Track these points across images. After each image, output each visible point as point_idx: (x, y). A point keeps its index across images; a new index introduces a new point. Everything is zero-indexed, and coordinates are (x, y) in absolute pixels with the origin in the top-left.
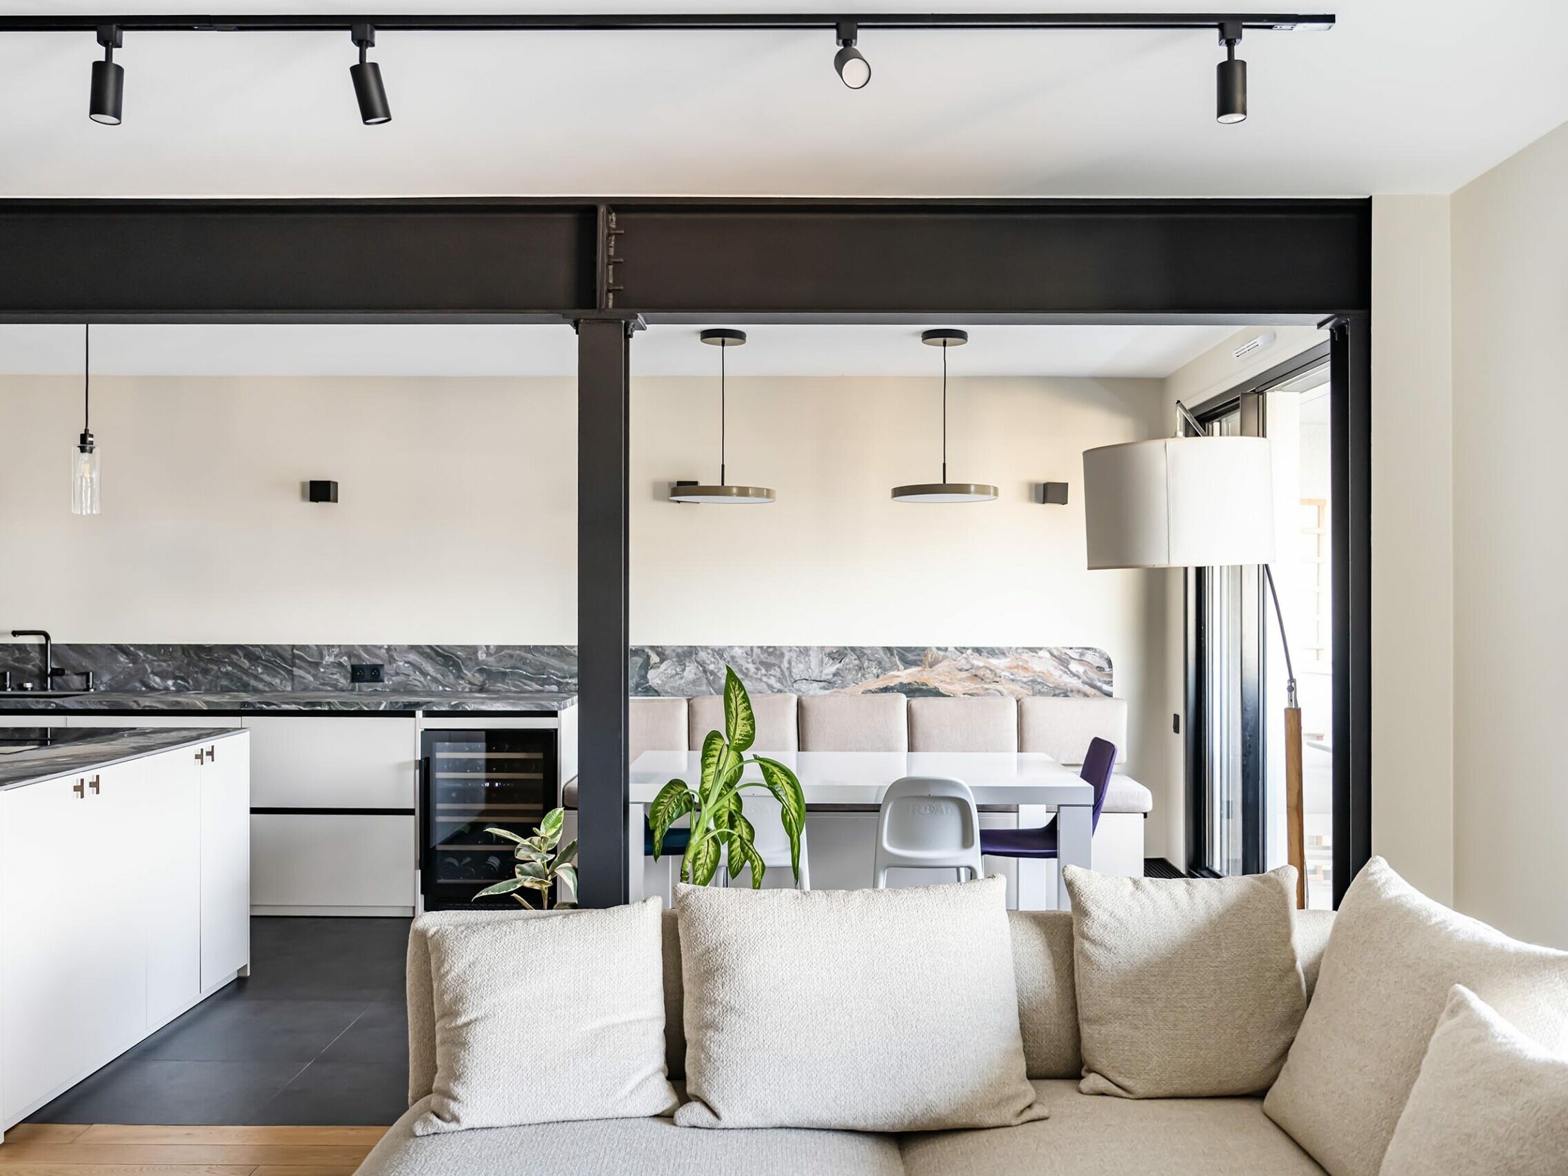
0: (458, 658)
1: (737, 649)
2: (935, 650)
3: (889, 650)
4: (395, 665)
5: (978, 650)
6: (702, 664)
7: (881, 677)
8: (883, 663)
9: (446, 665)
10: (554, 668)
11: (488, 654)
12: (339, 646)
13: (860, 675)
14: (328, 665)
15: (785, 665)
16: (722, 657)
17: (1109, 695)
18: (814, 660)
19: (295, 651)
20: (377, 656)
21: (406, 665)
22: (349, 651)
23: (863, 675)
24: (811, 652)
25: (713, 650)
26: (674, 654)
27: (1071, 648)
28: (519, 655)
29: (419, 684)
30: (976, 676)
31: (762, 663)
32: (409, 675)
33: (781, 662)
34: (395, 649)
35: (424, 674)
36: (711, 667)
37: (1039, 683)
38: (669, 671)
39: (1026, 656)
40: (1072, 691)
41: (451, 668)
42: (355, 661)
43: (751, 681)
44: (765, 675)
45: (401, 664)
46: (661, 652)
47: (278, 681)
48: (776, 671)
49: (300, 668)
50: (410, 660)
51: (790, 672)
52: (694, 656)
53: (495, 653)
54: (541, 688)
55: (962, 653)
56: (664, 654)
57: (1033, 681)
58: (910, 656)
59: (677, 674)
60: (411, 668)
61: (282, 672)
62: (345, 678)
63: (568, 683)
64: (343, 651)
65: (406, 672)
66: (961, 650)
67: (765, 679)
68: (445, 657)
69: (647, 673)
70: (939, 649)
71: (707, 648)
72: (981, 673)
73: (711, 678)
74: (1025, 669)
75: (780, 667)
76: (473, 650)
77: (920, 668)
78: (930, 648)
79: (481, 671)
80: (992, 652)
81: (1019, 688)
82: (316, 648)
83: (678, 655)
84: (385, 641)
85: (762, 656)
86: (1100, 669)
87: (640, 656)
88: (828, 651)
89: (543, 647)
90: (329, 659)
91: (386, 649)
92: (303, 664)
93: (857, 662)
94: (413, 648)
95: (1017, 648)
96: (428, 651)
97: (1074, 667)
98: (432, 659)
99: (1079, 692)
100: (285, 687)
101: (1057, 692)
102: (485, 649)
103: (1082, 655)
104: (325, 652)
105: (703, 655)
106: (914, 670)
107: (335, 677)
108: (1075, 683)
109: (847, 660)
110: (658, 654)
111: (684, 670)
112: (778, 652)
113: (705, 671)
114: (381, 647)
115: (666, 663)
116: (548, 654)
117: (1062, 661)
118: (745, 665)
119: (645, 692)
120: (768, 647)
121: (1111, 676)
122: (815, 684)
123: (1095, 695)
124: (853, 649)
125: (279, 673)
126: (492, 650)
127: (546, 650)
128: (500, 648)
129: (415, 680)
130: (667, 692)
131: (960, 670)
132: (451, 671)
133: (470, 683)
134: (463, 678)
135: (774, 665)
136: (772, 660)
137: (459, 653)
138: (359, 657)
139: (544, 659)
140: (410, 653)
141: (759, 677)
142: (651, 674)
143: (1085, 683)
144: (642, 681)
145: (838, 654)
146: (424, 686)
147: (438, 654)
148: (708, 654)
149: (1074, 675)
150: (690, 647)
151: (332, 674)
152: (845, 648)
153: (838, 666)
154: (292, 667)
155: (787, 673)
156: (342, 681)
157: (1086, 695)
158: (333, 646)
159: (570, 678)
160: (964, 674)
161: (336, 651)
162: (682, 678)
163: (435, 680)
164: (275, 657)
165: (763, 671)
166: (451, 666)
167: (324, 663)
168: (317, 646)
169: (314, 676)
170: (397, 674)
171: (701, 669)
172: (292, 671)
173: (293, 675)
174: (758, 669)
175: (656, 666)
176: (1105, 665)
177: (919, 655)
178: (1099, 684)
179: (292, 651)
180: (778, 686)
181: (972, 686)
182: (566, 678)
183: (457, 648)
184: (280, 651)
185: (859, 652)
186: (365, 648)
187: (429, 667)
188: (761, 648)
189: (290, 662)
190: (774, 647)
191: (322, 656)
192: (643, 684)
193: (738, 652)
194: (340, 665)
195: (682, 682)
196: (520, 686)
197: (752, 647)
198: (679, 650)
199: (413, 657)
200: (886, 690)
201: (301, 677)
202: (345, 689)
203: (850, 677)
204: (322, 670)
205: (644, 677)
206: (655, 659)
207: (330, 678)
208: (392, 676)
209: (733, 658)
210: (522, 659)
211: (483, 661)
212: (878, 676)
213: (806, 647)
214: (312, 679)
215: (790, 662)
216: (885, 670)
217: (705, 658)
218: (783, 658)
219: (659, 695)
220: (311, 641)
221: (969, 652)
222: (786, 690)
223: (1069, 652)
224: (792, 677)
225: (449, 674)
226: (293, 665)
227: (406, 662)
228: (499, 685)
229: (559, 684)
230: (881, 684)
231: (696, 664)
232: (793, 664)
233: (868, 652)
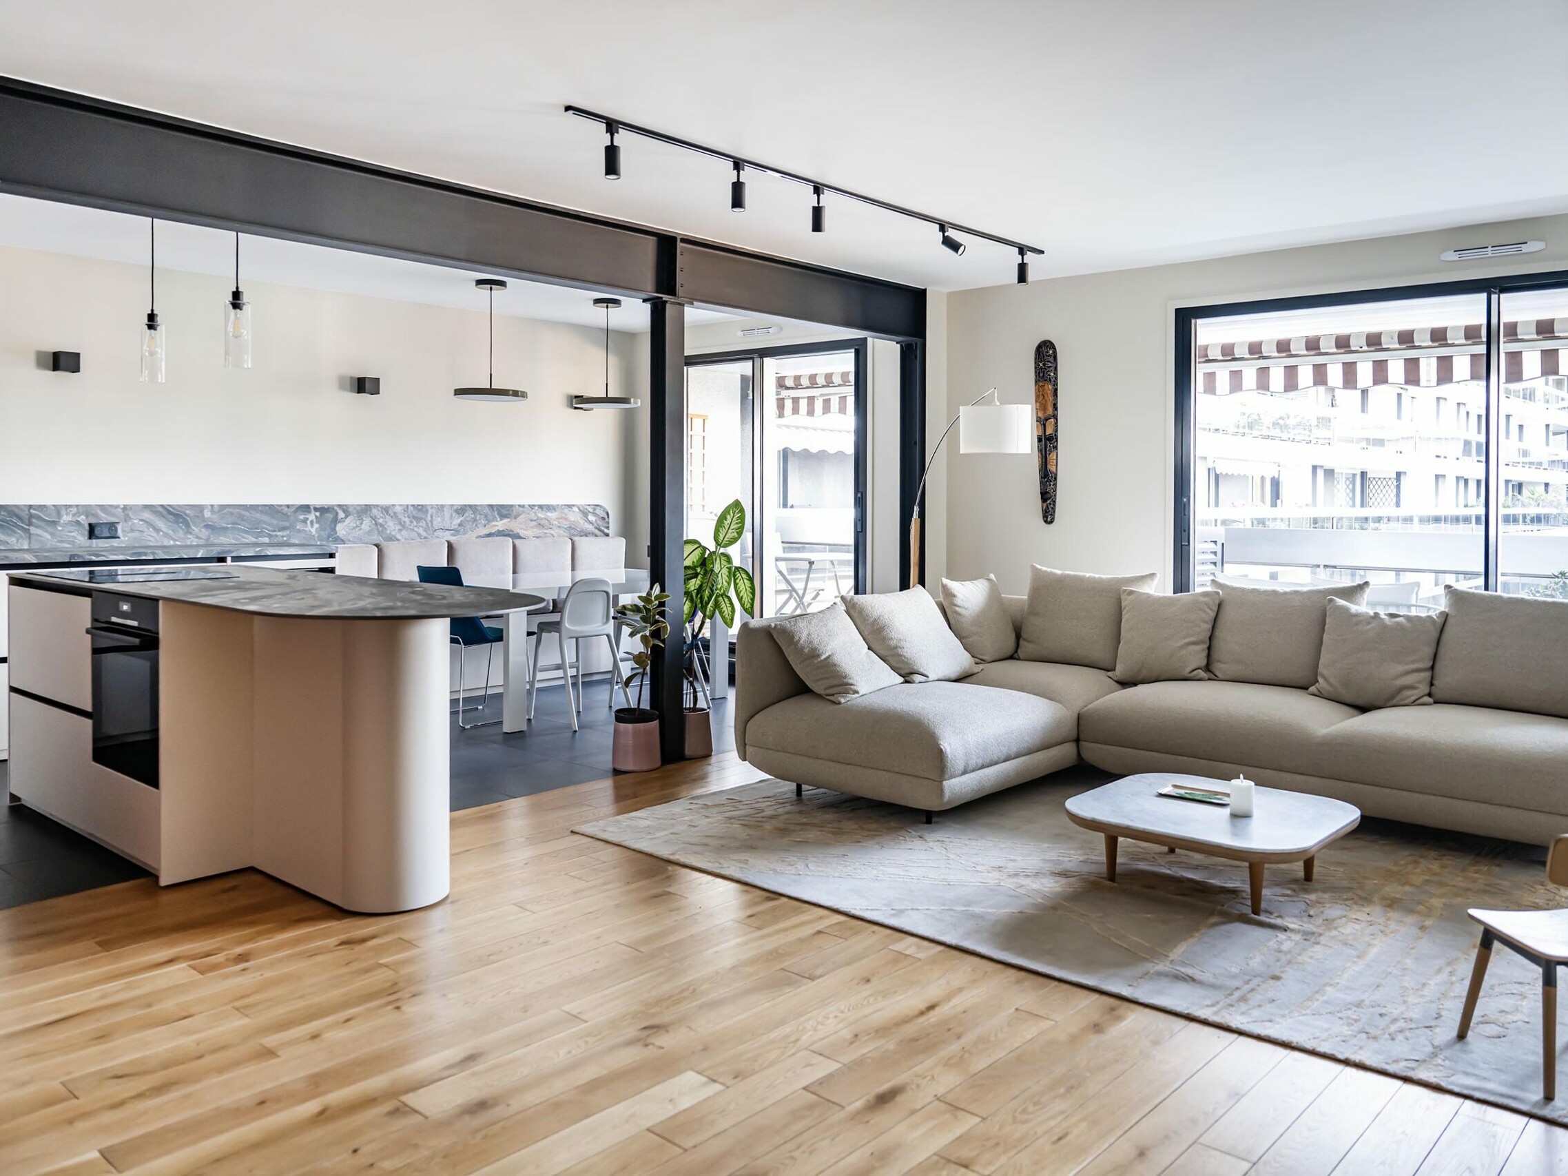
0: (186, 515)
1: (397, 507)
2: (517, 507)
3: (491, 506)
4: (130, 523)
5: (541, 507)
6: (374, 518)
7: (487, 527)
8: (488, 516)
9: (177, 522)
10: (265, 523)
11: (213, 511)
12: (77, 506)
13: (474, 525)
14: (66, 524)
15: (429, 518)
16: (387, 513)
17: (607, 535)
18: (447, 513)
19: (32, 511)
20: (113, 515)
21: (141, 523)
22: (87, 510)
23: (476, 525)
24: (445, 509)
25: (382, 508)
26: (355, 511)
27: (589, 505)
28: (238, 513)
29: (152, 539)
30: (540, 524)
31: (414, 517)
32: (143, 532)
33: (427, 516)
34: (131, 509)
35: (157, 530)
36: (381, 521)
37: (573, 529)
38: (351, 524)
39: (566, 511)
40: (589, 533)
41: (181, 525)
42: (93, 521)
43: (406, 531)
44: (416, 526)
45: (136, 521)
46: (344, 508)
47: (14, 539)
48: (423, 523)
49: (37, 527)
50: (144, 518)
51: (432, 524)
52: (369, 512)
53: (219, 511)
54: (255, 540)
55: (532, 509)
56: (348, 511)
57: (570, 527)
58: (504, 511)
59: (357, 526)
60: (145, 525)
61: (19, 531)
62: (83, 535)
63: (277, 536)
64: (81, 511)
65: (140, 529)
66: (532, 507)
67: (416, 529)
68: (175, 515)
69: (335, 526)
70: (519, 506)
71: (377, 506)
72: (543, 522)
73: (381, 529)
74: (566, 519)
75: (425, 521)
76: (200, 508)
77: (509, 520)
78: (515, 505)
79: (207, 526)
80: (549, 508)
81: (562, 532)
82: (53, 508)
83: (358, 512)
84: (121, 502)
85: (414, 512)
86: (603, 519)
87: (331, 513)
88: (455, 508)
89: (258, 506)
90: (66, 518)
91: (123, 509)
92: (39, 523)
93: (473, 516)
94: (146, 507)
95: (562, 505)
96: (161, 509)
97: (591, 518)
98: (163, 516)
99: (593, 534)
100: (22, 545)
101: (582, 534)
102: (210, 507)
103: (595, 509)
104: (63, 512)
105: (375, 511)
106: (506, 520)
107: (72, 534)
108: (591, 528)
109: (467, 514)
110: (344, 511)
111: (361, 524)
112: (424, 509)
113: (376, 524)
114: (117, 507)
115: (349, 518)
116: (261, 511)
117: (584, 513)
118: (404, 519)
119: (334, 541)
120: (419, 505)
121: (608, 523)
122: (448, 532)
123: (600, 536)
124: (470, 506)
125: (15, 532)
126: (216, 509)
127: (260, 508)
128: (223, 507)
129: (149, 535)
130: (349, 541)
131: (531, 521)
132: (181, 528)
133: (197, 537)
134: (191, 533)
135: (421, 519)
136: (420, 515)
137: (188, 512)
138: (95, 515)
139: (258, 515)
140: (144, 512)
141: (412, 527)
142: (339, 527)
143: (596, 528)
144: (332, 533)
145: (461, 510)
146: (157, 541)
147: (169, 512)
148: (379, 510)
149: (591, 523)
150: (366, 505)
151: (71, 532)
152: (465, 505)
153: (461, 519)
154: (29, 526)
155: (430, 525)
156: (80, 538)
157: (596, 536)
158: (70, 506)
159: (279, 531)
160: (534, 523)
161: (74, 510)
162: (360, 529)
163: (166, 535)
164: (10, 517)
165: (415, 523)
166: (181, 523)
167: (62, 521)
168: (54, 506)
169: (52, 534)
170: (132, 531)
171: (374, 522)
172: (29, 530)
173: (30, 534)
174: (411, 522)
175: (342, 521)
176: (606, 517)
177: (508, 510)
178: (603, 528)
179: (29, 511)
180: (424, 534)
181: (538, 531)
182: (275, 531)
183: (187, 507)
184: (16, 511)
185: (473, 508)
186: (102, 507)
187: (160, 524)
188: (413, 506)
189: (27, 521)
190: (422, 505)
191: (59, 515)
192: (333, 535)
193: (398, 509)
194: (78, 523)
195: (361, 532)
196: (239, 539)
197: (407, 505)
198: (359, 508)
199: (147, 515)
200: (489, 535)
201: (39, 535)
202: (82, 545)
203: (468, 527)
204: (60, 528)
205: (334, 529)
206: (341, 515)
207: (67, 535)
208: (128, 533)
209: (395, 513)
210: (241, 517)
211: (209, 518)
212: (485, 526)
213: (441, 505)
214: (50, 537)
215: (432, 517)
216: (489, 521)
217: (376, 514)
218: (427, 513)
219: (344, 544)
220: (49, 502)
221: (536, 508)
222: (429, 537)
223: (588, 507)
224: (433, 527)
225: (179, 529)
226: (30, 524)
227: (141, 520)
228: (221, 538)
229: (270, 536)
230: (486, 531)
231: (370, 519)
232: (434, 517)
233: (479, 508)
